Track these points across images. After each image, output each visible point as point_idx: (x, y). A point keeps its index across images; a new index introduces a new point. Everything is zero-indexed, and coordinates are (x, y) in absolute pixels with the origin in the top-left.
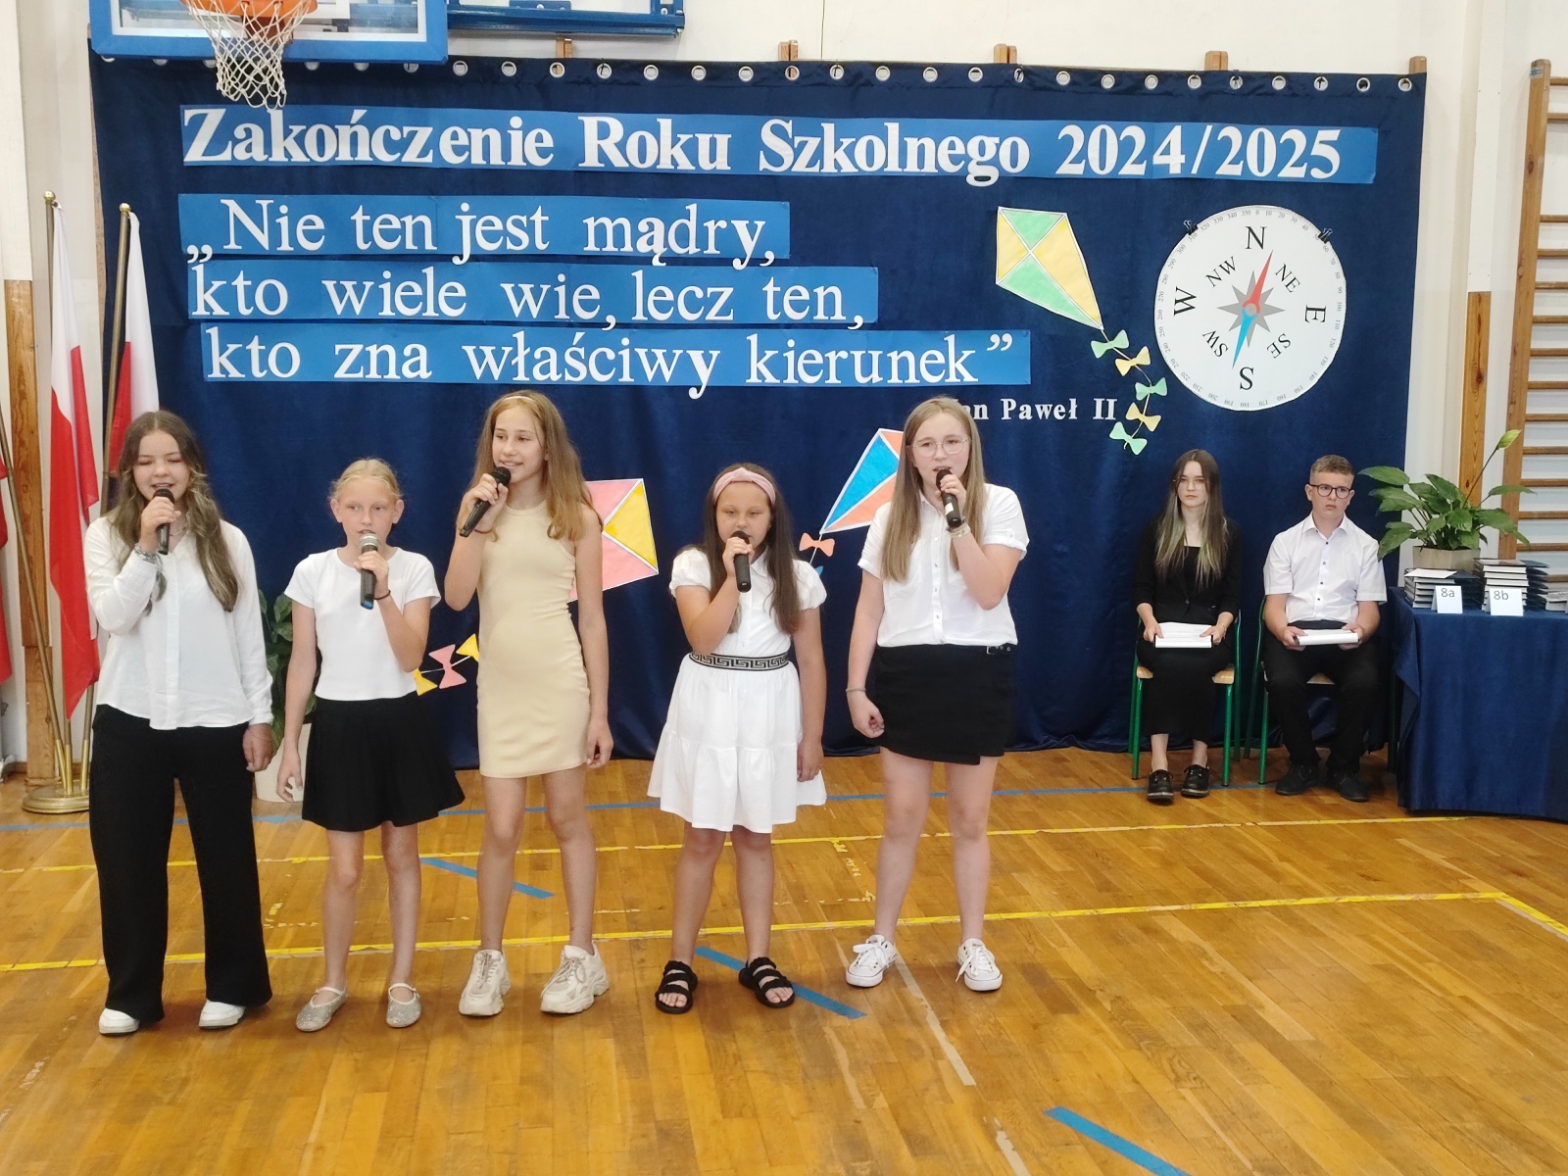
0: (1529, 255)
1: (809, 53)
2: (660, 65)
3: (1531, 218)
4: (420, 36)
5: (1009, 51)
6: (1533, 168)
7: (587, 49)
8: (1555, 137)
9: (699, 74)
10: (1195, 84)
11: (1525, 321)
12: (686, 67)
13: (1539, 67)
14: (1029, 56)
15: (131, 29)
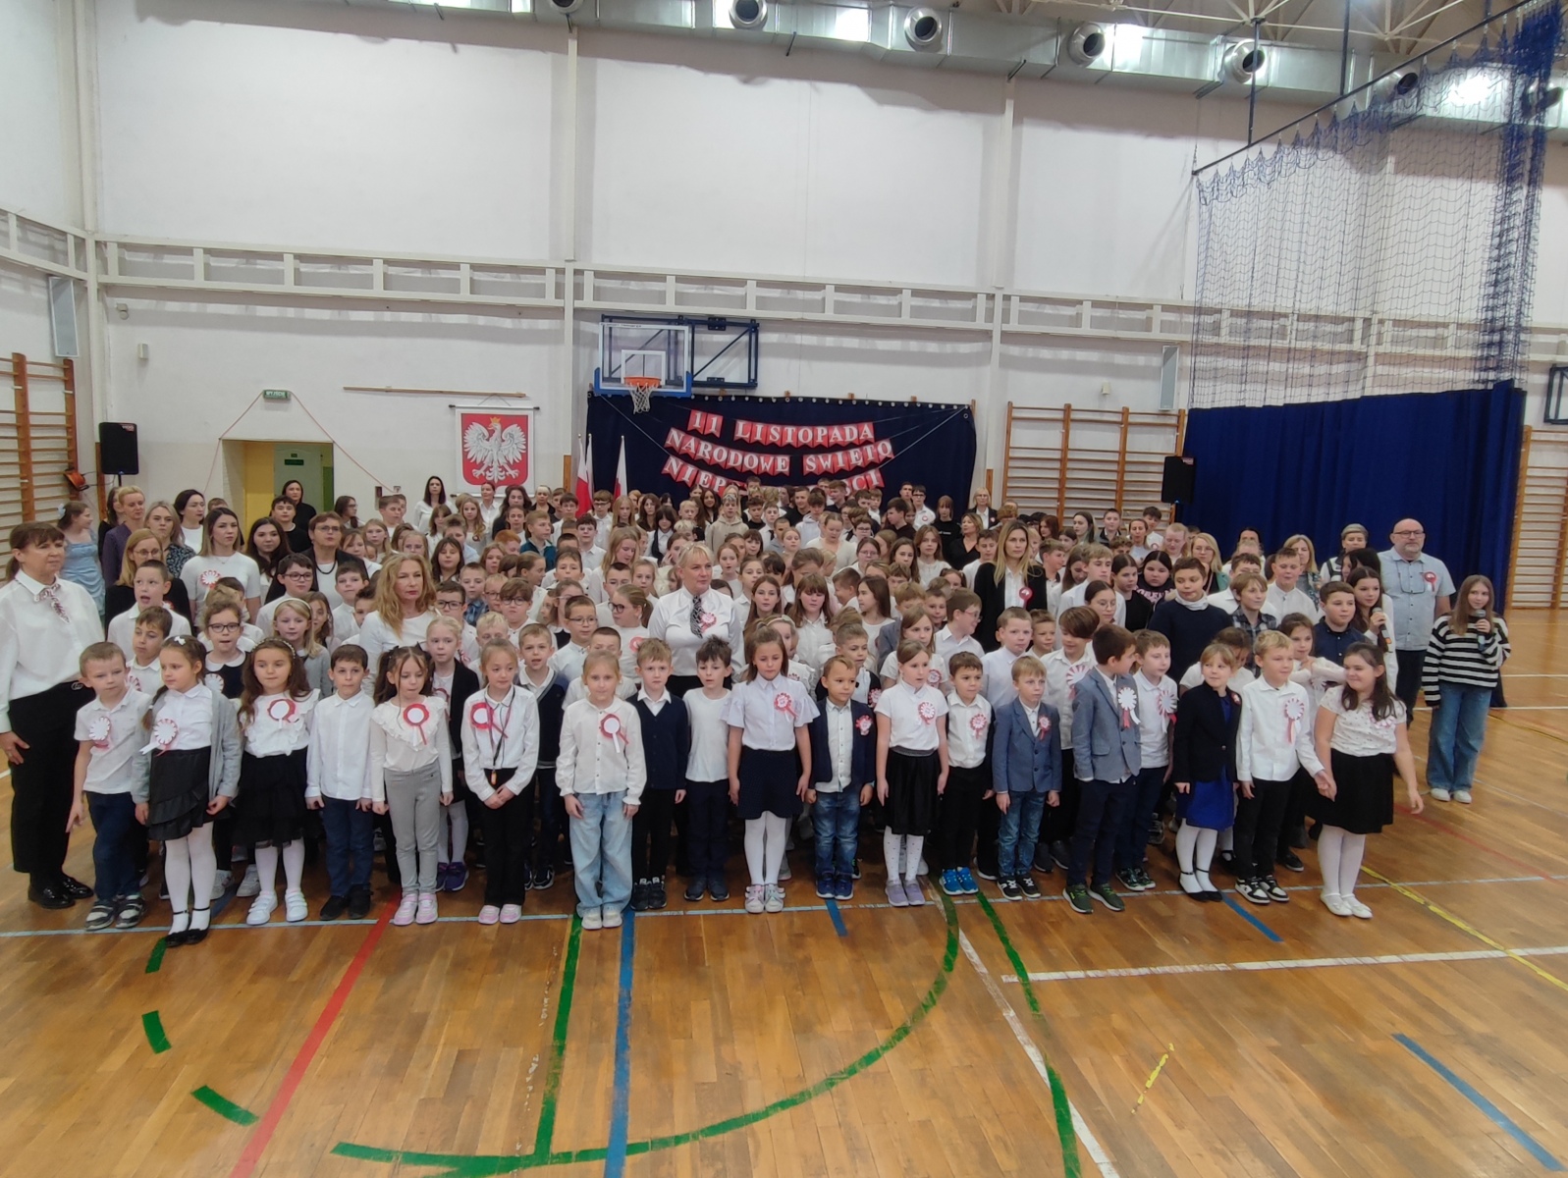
0: (1008, 458)
1: (794, 394)
2: (750, 397)
3: (1008, 448)
4: (684, 390)
5: (852, 395)
6: (1008, 432)
7: (729, 392)
8: (1013, 423)
9: (761, 400)
10: (906, 405)
11: (1006, 479)
12: (758, 398)
13: (1010, 403)
14: (859, 396)
15: (604, 386)
